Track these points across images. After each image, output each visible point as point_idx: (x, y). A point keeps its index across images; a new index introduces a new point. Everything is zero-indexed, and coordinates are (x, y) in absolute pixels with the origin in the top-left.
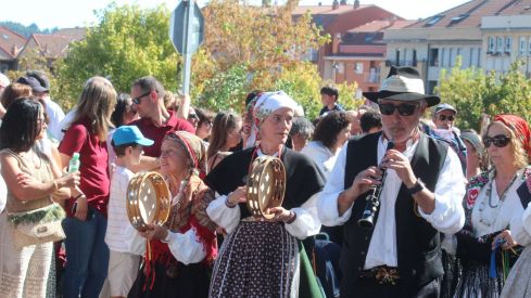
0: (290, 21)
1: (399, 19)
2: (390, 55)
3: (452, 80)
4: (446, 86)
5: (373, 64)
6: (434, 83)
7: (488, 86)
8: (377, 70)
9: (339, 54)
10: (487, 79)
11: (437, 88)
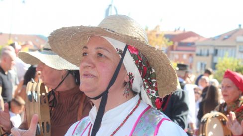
0: (155, 36)
1: (202, 37)
2: (198, 51)
3: (223, 62)
4: (221, 65)
5: (191, 55)
6: (215, 64)
7: (238, 65)
8: (192, 58)
9: (177, 50)
10: (237, 62)
11: (217, 66)
